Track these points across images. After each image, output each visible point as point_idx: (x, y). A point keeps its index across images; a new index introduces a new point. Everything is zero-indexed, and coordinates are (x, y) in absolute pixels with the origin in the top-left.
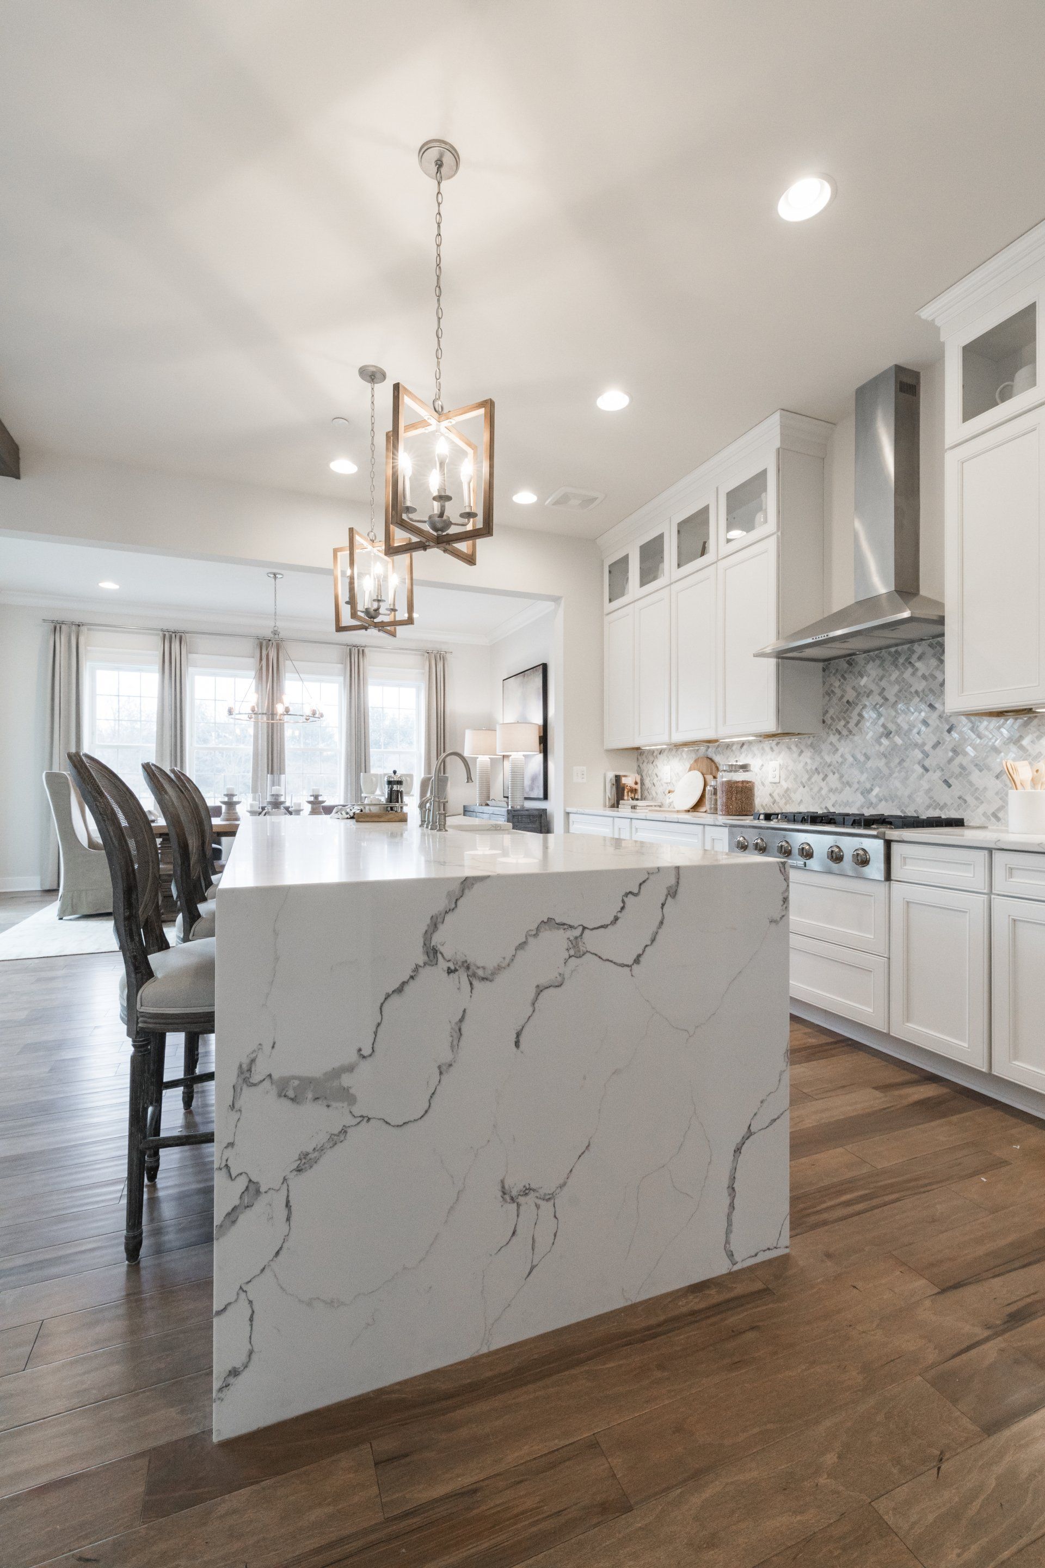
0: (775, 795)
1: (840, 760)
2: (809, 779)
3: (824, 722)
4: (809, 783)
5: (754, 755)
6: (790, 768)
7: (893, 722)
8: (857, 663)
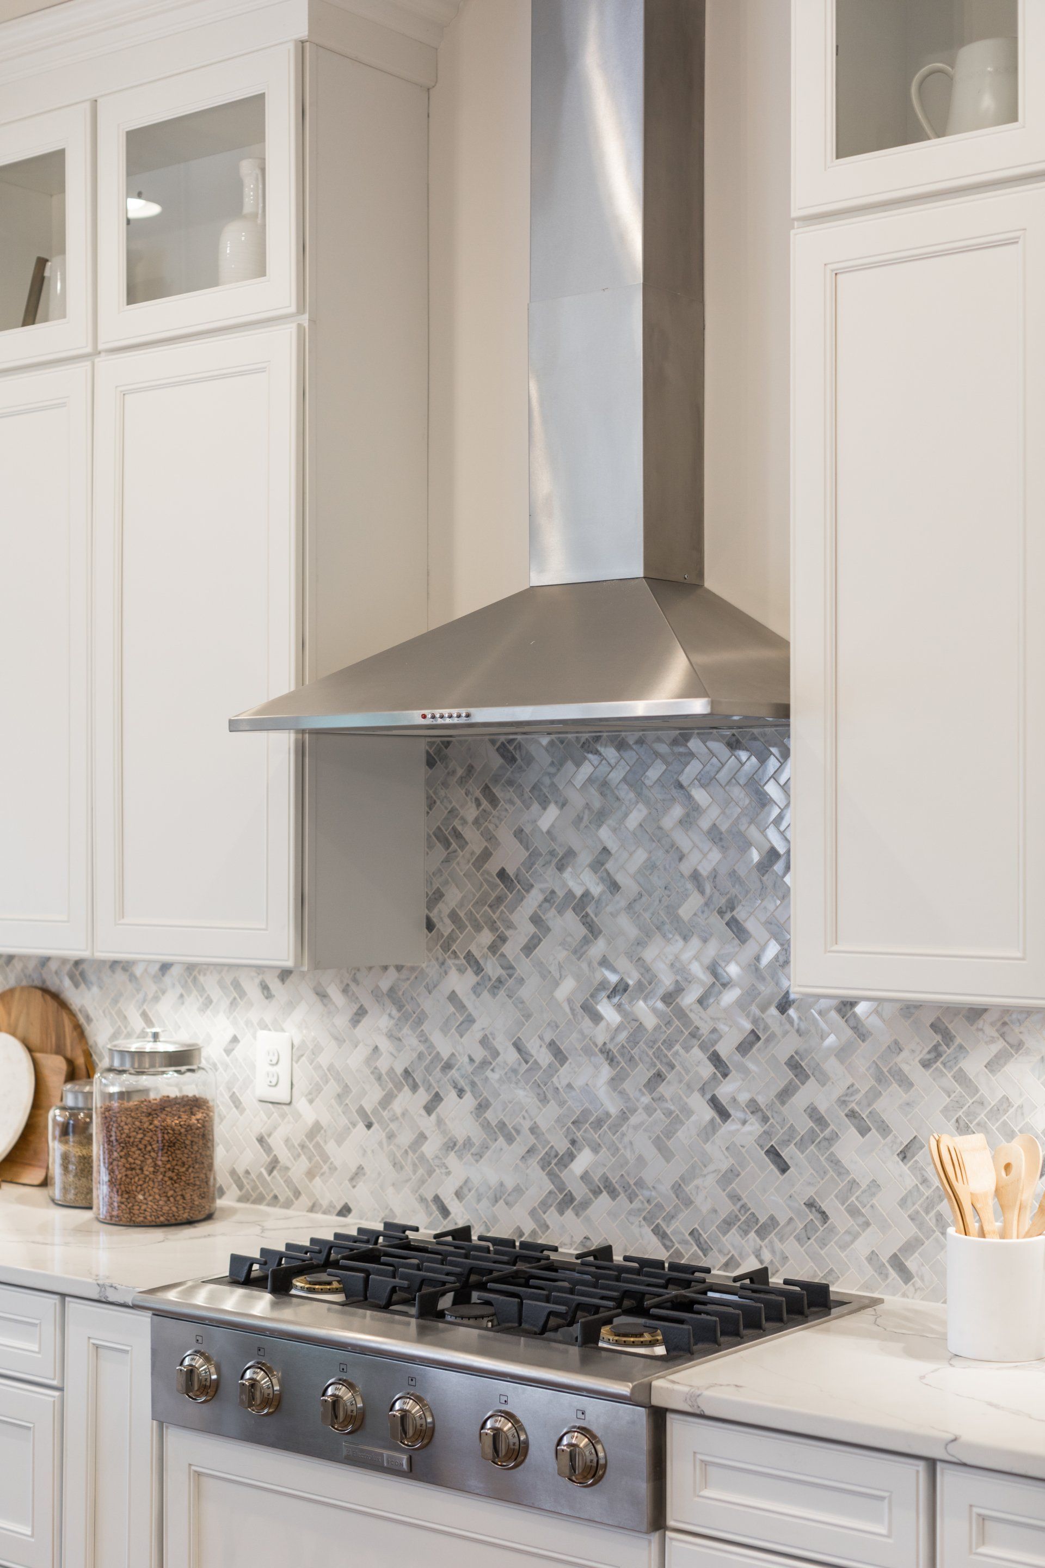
0: (276, 1142)
1: (480, 1054)
2: (386, 1101)
3: (430, 926)
4: (385, 1114)
5: (208, 1002)
6: (324, 1060)
7: (630, 956)
8: (529, 760)
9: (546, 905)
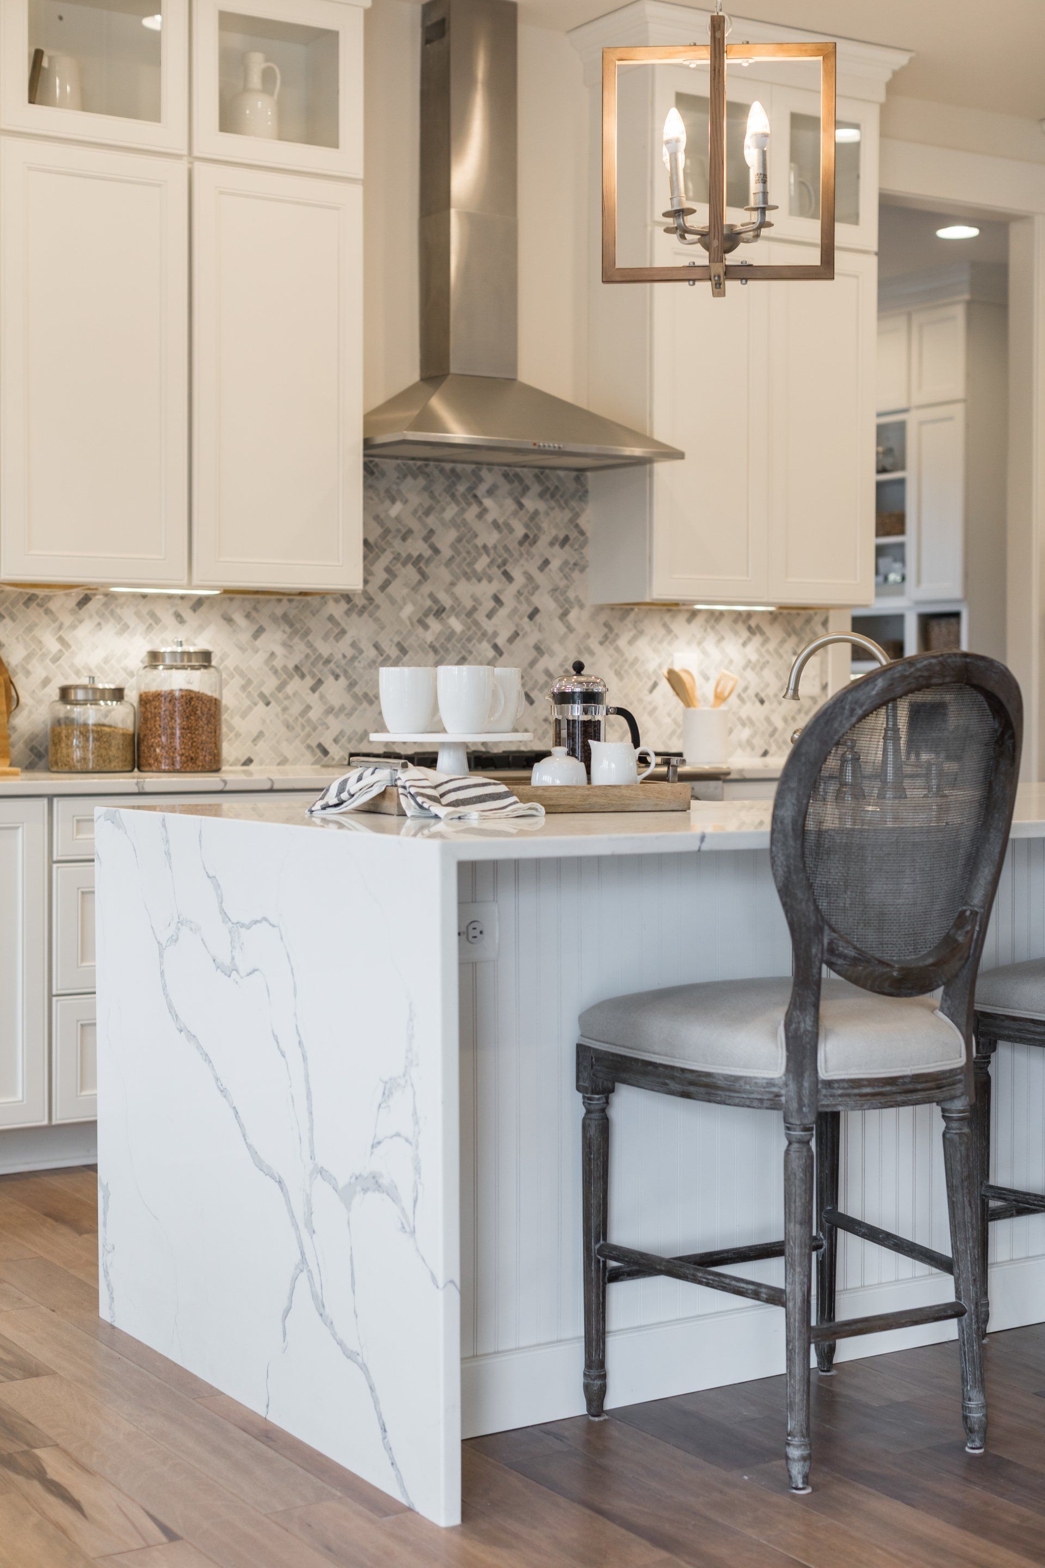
9: (395, 562)
